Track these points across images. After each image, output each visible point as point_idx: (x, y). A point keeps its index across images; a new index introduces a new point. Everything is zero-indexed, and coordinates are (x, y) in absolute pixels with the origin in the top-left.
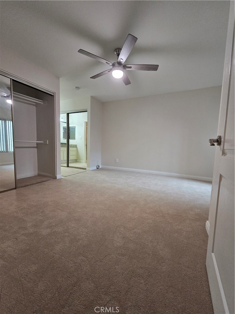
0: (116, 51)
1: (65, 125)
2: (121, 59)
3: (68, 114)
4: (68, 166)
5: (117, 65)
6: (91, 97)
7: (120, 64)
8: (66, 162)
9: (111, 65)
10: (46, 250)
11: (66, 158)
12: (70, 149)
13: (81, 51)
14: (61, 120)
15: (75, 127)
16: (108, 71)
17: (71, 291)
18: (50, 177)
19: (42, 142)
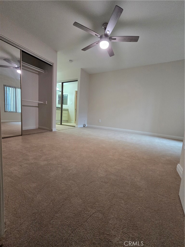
0: (104, 25)
1: (60, 93)
2: (108, 31)
3: (63, 83)
4: (61, 124)
5: (104, 36)
6: (81, 69)
7: (106, 35)
8: (60, 121)
9: (99, 37)
10: (43, 174)
11: (60, 119)
12: (63, 112)
13: (76, 24)
14: (57, 89)
15: (68, 95)
16: (96, 43)
17: (62, 203)
18: (47, 130)
19: (42, 102)
